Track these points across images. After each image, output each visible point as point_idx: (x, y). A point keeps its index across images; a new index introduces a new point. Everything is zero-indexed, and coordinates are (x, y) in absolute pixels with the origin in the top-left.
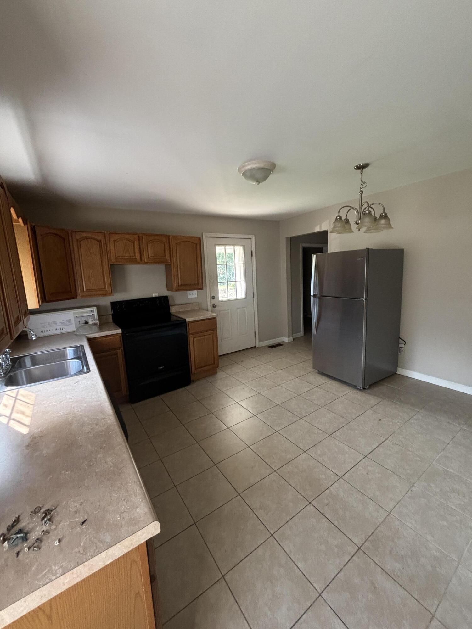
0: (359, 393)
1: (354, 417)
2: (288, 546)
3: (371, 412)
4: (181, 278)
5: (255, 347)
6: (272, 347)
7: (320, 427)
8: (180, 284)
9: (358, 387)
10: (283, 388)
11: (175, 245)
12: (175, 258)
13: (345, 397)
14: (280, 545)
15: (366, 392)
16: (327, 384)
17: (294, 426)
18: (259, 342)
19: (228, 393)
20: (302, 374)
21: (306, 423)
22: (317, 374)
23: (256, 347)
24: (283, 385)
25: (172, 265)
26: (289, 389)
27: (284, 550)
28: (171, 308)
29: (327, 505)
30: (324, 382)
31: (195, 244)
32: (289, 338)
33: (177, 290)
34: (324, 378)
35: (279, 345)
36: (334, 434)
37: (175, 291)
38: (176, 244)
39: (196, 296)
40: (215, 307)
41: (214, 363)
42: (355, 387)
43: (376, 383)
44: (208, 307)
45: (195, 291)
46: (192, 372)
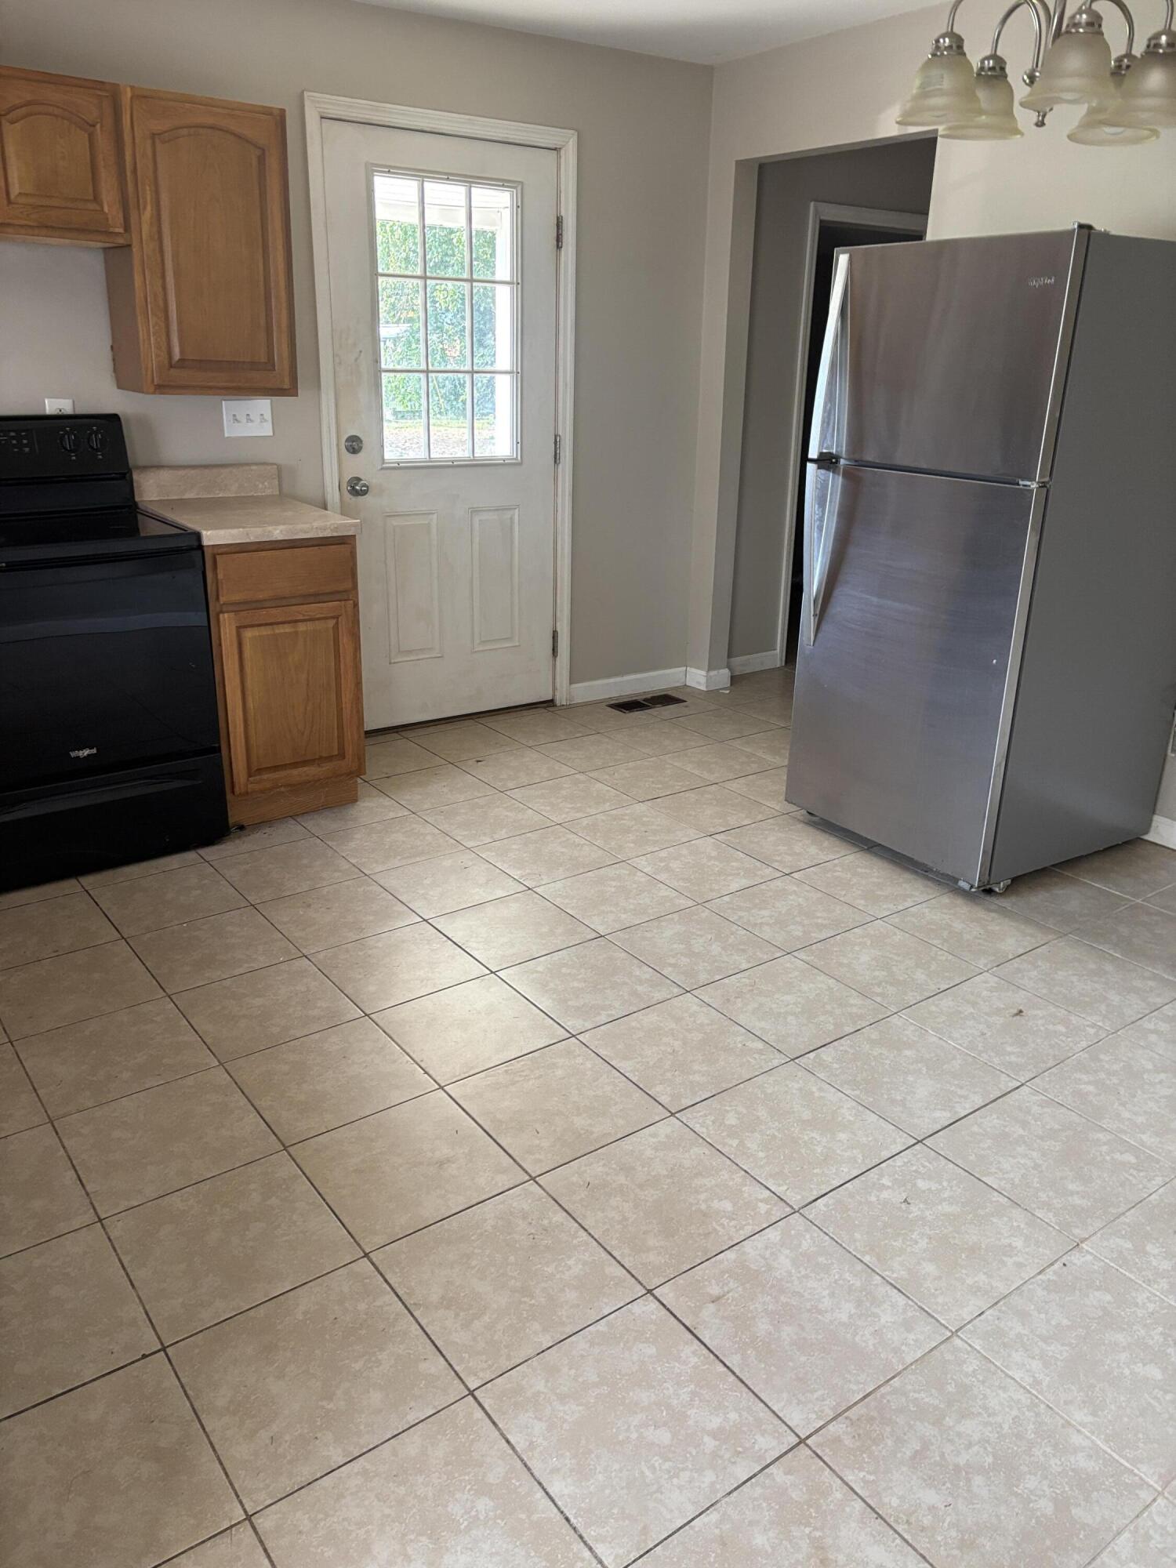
0: (962, 908)
1: (911, 997)
2: (526, 1429)
3: (993, 981)
4: (180, 322)
5: (549, 703)
6: (629, 706)
7: (758, 1025)
8: (177, 355)
9: (962, 884)
10: (639, 874)
11: (149, 142)
12: (148, 214)
13: (896, 919)
14: (494, 1423)
15: (993, 907)
16: (836, 865)
17: (650, 1018)
18: (572, 681)
19: (391, 882)
20: (733, 821)
21: (705, 1009)
22: (800, 826)
23: (558, 703)
24: (642, 863)
25: (135, 249)
26: (663, 877)
27: (508, 1442)
28: (135, 477)
29: (715, 1300)
30: (823, 857)
31: (256, 146)
32: (713, 673)
33: (161, 388)
34: (828, 841)
35: (665, 699)
36: (812, 1055)
37: (154, 393)
38: (153, 136)
39: (267, 430)
40: (364, 493)
41: (342, 755)
42: (947, 882)
43: (1044, 869)
44: (329, 489)
45: (263, 406)
46: (232, 783)
